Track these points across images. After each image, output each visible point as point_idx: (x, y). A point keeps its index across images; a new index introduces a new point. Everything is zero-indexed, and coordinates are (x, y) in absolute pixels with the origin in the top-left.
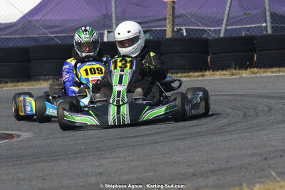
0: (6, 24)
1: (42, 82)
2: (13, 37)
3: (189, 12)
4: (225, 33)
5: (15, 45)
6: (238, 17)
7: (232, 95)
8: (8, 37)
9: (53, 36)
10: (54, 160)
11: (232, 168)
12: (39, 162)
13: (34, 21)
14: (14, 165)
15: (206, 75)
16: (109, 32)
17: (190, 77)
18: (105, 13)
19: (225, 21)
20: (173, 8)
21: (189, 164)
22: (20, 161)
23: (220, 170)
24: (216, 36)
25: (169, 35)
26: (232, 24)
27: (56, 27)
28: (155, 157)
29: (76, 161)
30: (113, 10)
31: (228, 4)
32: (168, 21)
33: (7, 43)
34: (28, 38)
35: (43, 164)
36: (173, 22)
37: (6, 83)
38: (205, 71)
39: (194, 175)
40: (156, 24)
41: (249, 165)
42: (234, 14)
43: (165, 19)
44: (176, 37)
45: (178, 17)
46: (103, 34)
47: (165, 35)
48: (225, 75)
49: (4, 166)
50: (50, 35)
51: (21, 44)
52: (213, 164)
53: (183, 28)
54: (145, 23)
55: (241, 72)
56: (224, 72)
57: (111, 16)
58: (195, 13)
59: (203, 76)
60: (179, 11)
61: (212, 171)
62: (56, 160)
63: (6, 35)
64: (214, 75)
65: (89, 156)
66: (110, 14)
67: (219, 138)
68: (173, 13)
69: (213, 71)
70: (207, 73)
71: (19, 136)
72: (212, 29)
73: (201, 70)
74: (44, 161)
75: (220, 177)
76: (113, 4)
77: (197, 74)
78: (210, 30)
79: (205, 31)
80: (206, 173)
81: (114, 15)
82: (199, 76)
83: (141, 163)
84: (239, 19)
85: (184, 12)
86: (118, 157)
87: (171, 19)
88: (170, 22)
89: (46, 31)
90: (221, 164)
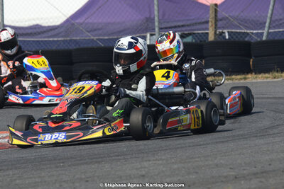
0: (49, 27)
2: (56, 39)
3: (231, 15)
4: (267, 36)
5: (59, 48)
6: (281, 20)
8: (51, 39)
9: (95, 38)
10: (96, 162)
11: (274, 171)
12: (82, 164)
13: (77, 23)
14: (57, 167)
15: (249, 78)
16: (151, 35)
17: (233, 79)
18: (148, 16)
19: (267, 24)
20: (216, 11)
21: (231, 166)
22: (63, 163)
23: (262, 173)
24: (259, 40)
25: (211, 38)
26: (274, 27)
27: (99, 29)
28: (197, 159)
29: (119, 163)
30: (156, 13)
31: (271, 7)
32: (210, 24)
33: (50, 46)
34: (70, 40)
35: (86, 166)
36: (216, 25)
38: (248, 73)
39: (236, 178)
40: (199, 27)
42: (276, 17)
43: (207, 22)
44: (219, 40)
45: (221, 20)
46: (145, 37)
47: (207, 38)
48: (267, 78)
49: (47, 168)
50: (92, 38)
51: (64, 47)
52: (255, 167)
53: (226, 31)
54: (188, 25)
56: (267, 75)
57: (154, 19)
58: (238, 16)
59: (245, 79)
60: (222, 14)
61: (255, 174)
62: (99, 162)
63: (48, 37)
64: (256, 77)
65: (131, 158)
66: (152, 17)
67: (261, 141)
68: (216, 16)
69: (255, 74)
70: (249, 76)
72: (254, 32)
73: (244, 73)
74: (86, 163)
75: (263, 180)
76: (156, 7)
77: (239, 77)
78: (252, 33)
79: (248, 34)
80: (248, 175)
81: (156, 18)
82: (241, 79)
83: (183, 165)
84: (281, 22)
85: (227, 15)
86: (161, 159)
87: (214, 22)
88: (212, 25)
89: (89, 35)
90: (263, 167)
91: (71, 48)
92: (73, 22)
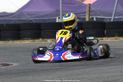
1: (26, 40)
2: (13, 19)
3: (97, 9)
4: (113, 20)
5: (14, 23)
6: (120, 12)
7: (115, 49)
8: (11, 19)
10: (26, 75)
12: (19, 76)
13: (23, 12)
14: (7, 77)
16: (59, 18)
18: (57, 9)
19: (113, 14)
20: (90, 7)
21: (90, 79)
22: (10, 75)
24: (109, 21)
25: (87, 20)
26: (117, 16)
27: (34, 15)
28: (74, 75)
29: (36, 76)
30: (61, 7)
31: (115, 6)
32: (87, 13)
33: (10, 22)
34: (20, 20)
35: (20, 77)
36: (90, 14)
37: (9, 40)
38: (103, 37)
40: (81, 15)
41: (118, 80)
42: (118, 11)
43: (85, 13)
44: (91, 21)
45: (92, 12)
46: (56, 19)
47: (85, 20)
48: (113, 39)
49: (2, 78)
50: (31, 19)
51: (17, 23)
52: (101, 79)
55: (120, 38)
56: (112, 38)
57: (60, 11)
58: (100, 10)
59: (102, 39)
60: (92, 9)
62: (27, 76)
63: (10, 18)
64: (107, 39)
65: (43, 74)
66: (59, 9)
68: (90, 9)
69: (107, 37)
70: (104, 38)
71: (12, 65)
72: (108, 18)
73: (101, 37)
76: (61, 5)
78: (107, 18)
79: (105, 19)
81: (61, 10)
84: (121, 13)
85: (95, 9)
86: (56, 75)
87: (88, 12)
88: (88, 14)
89: (29, 17)
90: (105, 79)
91: (20, 23)
92: (21, 11)
